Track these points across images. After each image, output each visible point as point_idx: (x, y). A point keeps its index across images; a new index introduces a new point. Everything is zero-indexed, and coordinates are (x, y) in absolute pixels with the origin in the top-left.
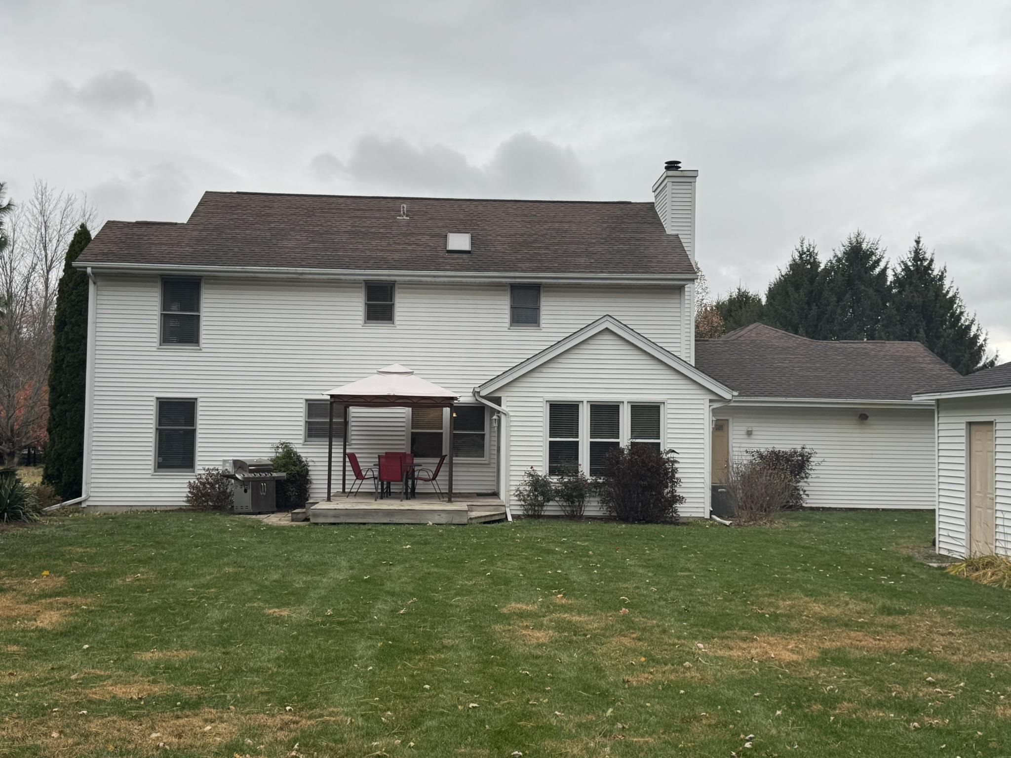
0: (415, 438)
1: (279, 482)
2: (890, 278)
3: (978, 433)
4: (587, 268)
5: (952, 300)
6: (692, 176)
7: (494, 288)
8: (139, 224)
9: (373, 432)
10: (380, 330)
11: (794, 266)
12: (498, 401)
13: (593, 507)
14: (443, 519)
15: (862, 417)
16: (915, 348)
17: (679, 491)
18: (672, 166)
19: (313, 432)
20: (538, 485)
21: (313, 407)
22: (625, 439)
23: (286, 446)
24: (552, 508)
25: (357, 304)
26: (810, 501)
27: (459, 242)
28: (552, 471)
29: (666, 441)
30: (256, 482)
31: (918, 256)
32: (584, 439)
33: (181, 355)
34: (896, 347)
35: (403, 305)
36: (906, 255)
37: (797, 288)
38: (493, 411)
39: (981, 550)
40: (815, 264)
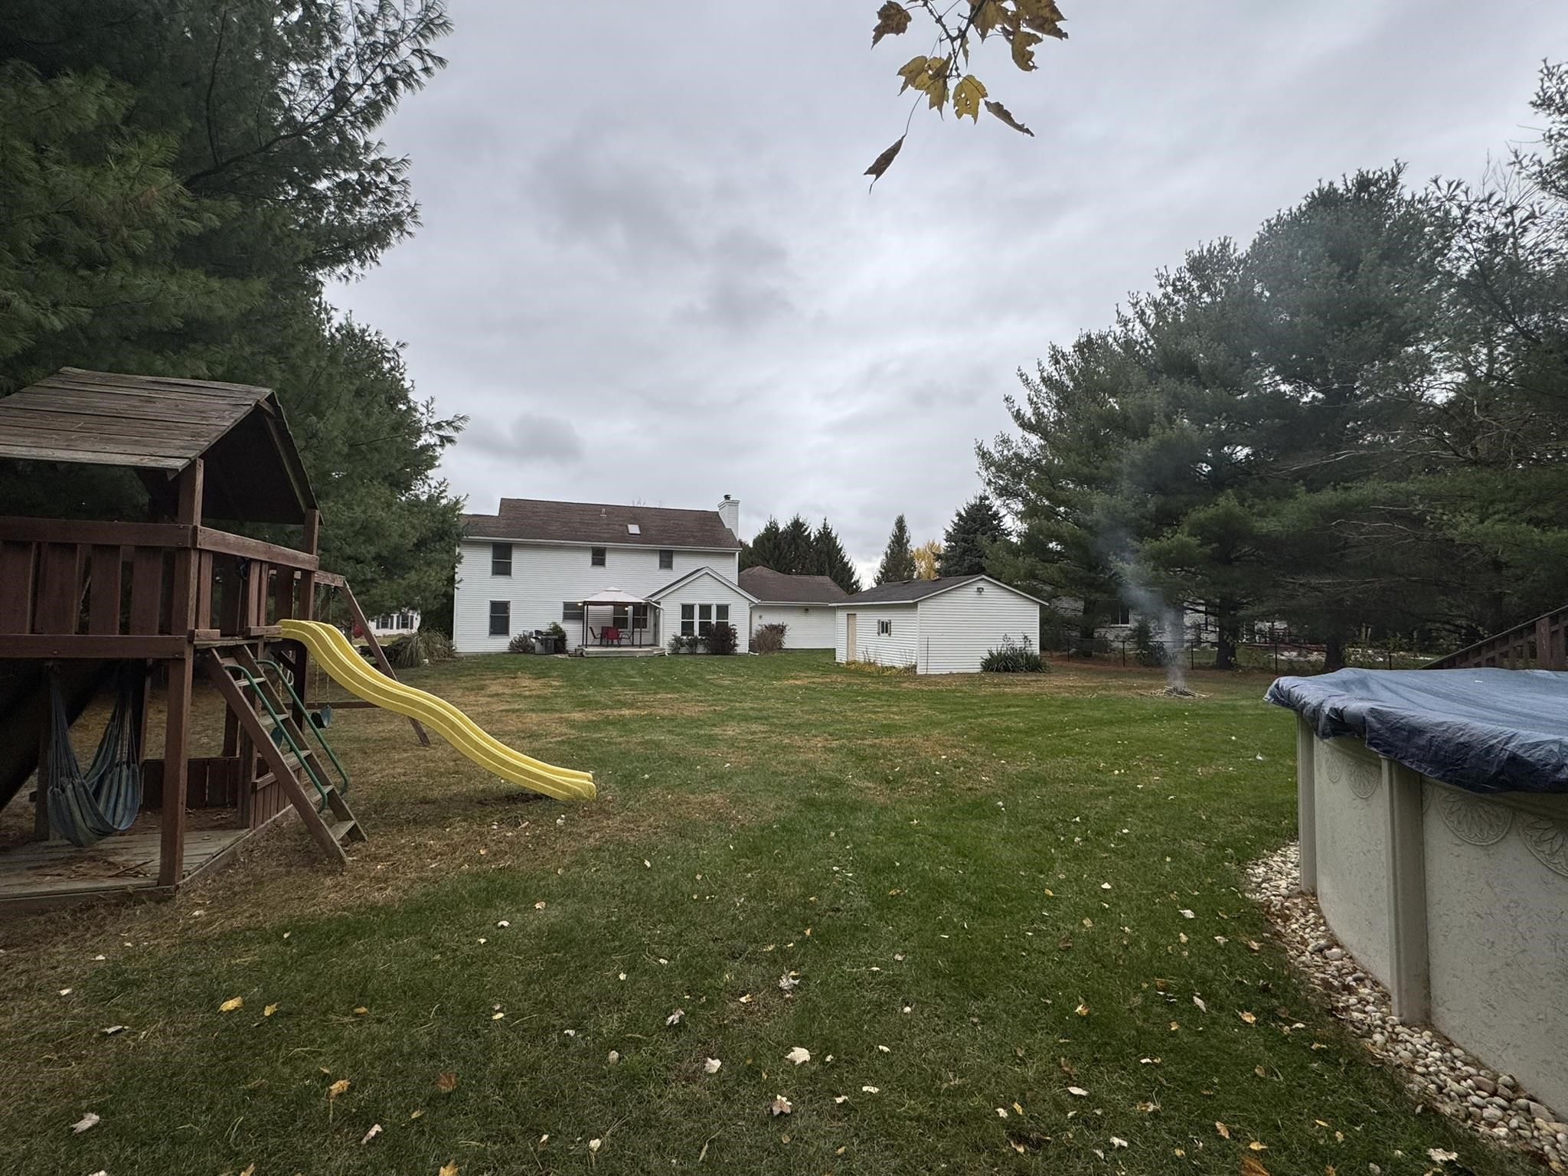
0: (615, 620)
1: (555, 640)
2: (813, 538)
3: (851, 617)
4: (694, 544)
5: (841, 549)
6: (736, 503)
7: (653, 551)
8: (474, 515)
9: (598, 617)
10: (599, 570)
11: (767, 529)
12: (659, 603)
13: (700, 649)
14: (643, 654)
15: (806, 610)
16: (826, 579)
17: (737, 642)
18: (727, 497)
19: (567, 617)
20: (677, 640)
21: (567, 606)
22: (714, 621)
23: (554, 623)
24: (683, 650)
25: (588, 557)
26: (785, 646)
27: (634, 529)
28: (683, 634)
29: (731, 621)
30: (546, 640)
31: (825, 527)
32: (697, 621)
33: (501, 580)
34: (819, 578)
35: (609, 558)
36: (820, 527)
37: (769, 540)
38: (656, 608)
39: (851, 659)
40: (777, 529)
